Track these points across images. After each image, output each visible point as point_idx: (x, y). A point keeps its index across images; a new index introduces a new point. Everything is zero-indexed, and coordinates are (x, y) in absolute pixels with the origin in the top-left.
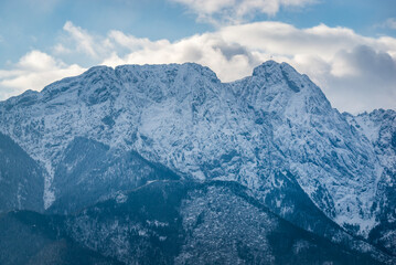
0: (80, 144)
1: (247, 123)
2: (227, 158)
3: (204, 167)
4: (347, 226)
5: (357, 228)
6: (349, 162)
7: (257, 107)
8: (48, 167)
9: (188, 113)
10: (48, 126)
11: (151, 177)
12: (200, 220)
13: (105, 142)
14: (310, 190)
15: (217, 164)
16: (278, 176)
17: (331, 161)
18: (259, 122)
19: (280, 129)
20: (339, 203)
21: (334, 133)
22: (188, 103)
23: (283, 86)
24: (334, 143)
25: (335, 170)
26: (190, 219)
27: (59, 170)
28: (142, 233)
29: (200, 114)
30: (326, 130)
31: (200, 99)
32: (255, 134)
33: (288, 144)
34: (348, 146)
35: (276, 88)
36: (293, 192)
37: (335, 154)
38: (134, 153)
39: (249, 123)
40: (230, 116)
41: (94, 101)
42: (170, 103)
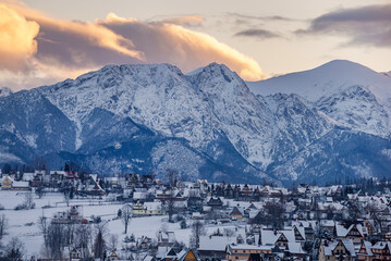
0: (98, 112)
1: (197, 100)
2: (185, 121)
3: (171, 127)
4: (254, 163)
5: (261, 164)
6: (258, 125)
7: (205, 91)
8: (79, 125)
9: (163, 94)
10: (79, 100)
11: (137, 133)
12: (162, 160)
13: (112, 110)
14: (234, 141)
15: (179, 125)
16: (215, 132)
17: (248, 124)
18: (206, 100)
19: (218, 104)
20: (251, 149)
21: (250, 107)
22: (163, 88)
23: (221, 78)
24: (250, 114)
25: (250, 130)
26: (156, 158)
27: (85, 127)
28: (129, 166)
29: (170, 95)
30: (245, 105)
31: (171, 85)
32: (202, 107)
33: (223, 113)
34: (258, 115)
35: (217, 79)
36: (224, 143)
37: (250, 120)
38: (129, 119)
39: (200, 101)
40: (188, 96)
41: (106, 86)
42: (152, 88)
